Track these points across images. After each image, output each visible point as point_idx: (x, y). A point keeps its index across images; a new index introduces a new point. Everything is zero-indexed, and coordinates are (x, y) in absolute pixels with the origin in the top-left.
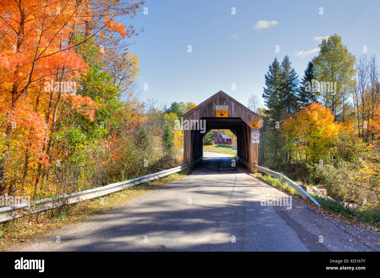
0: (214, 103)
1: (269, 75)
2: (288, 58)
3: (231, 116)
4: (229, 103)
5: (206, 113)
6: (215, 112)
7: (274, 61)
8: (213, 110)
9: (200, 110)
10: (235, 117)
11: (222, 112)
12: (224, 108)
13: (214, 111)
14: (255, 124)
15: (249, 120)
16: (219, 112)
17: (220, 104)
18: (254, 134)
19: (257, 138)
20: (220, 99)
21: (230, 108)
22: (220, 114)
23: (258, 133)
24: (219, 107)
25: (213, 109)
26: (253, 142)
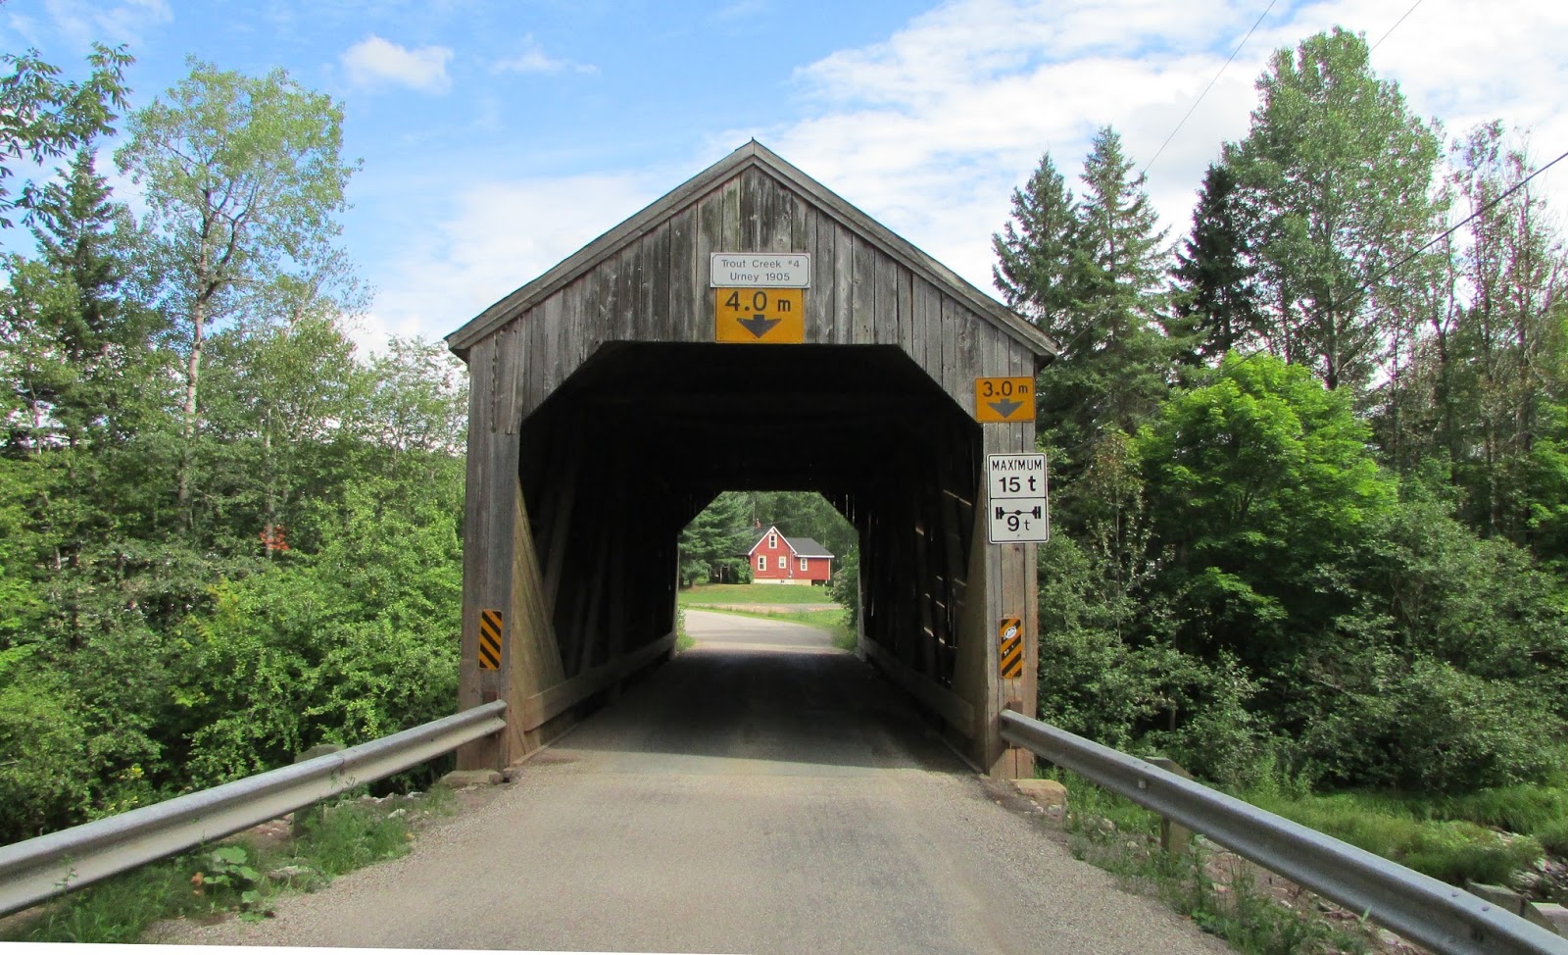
0: (700, 239)
1: (1015, 237)
2: (1117, 137)
3: (831, 334)
4: (812, 237)
5: (635, 313)
6: (709, 307)
7: (1039, 167)
8: (690, 291)
9: (589, 285)
10: (861, 341)
11: (760, 304)
12: (776, 270)
13: (698, 294)
14: (1013, 399)
15: (964, 367)
16: (736, 306)
17: (748, 245)
18: (1008, 474)
19: (1030, 506)
20: (747, 208)
21: (824, 270)
22: (746, 323)
23: (1038, 464)
24: (734, 264)
25: (688, 280)
26: (998, 531)
